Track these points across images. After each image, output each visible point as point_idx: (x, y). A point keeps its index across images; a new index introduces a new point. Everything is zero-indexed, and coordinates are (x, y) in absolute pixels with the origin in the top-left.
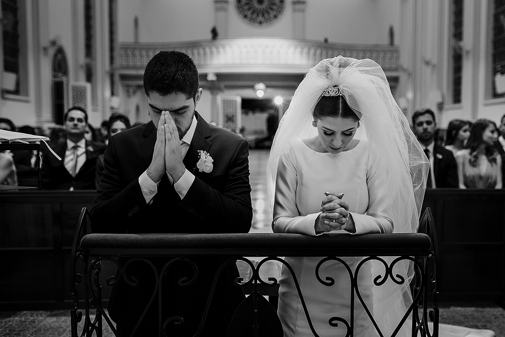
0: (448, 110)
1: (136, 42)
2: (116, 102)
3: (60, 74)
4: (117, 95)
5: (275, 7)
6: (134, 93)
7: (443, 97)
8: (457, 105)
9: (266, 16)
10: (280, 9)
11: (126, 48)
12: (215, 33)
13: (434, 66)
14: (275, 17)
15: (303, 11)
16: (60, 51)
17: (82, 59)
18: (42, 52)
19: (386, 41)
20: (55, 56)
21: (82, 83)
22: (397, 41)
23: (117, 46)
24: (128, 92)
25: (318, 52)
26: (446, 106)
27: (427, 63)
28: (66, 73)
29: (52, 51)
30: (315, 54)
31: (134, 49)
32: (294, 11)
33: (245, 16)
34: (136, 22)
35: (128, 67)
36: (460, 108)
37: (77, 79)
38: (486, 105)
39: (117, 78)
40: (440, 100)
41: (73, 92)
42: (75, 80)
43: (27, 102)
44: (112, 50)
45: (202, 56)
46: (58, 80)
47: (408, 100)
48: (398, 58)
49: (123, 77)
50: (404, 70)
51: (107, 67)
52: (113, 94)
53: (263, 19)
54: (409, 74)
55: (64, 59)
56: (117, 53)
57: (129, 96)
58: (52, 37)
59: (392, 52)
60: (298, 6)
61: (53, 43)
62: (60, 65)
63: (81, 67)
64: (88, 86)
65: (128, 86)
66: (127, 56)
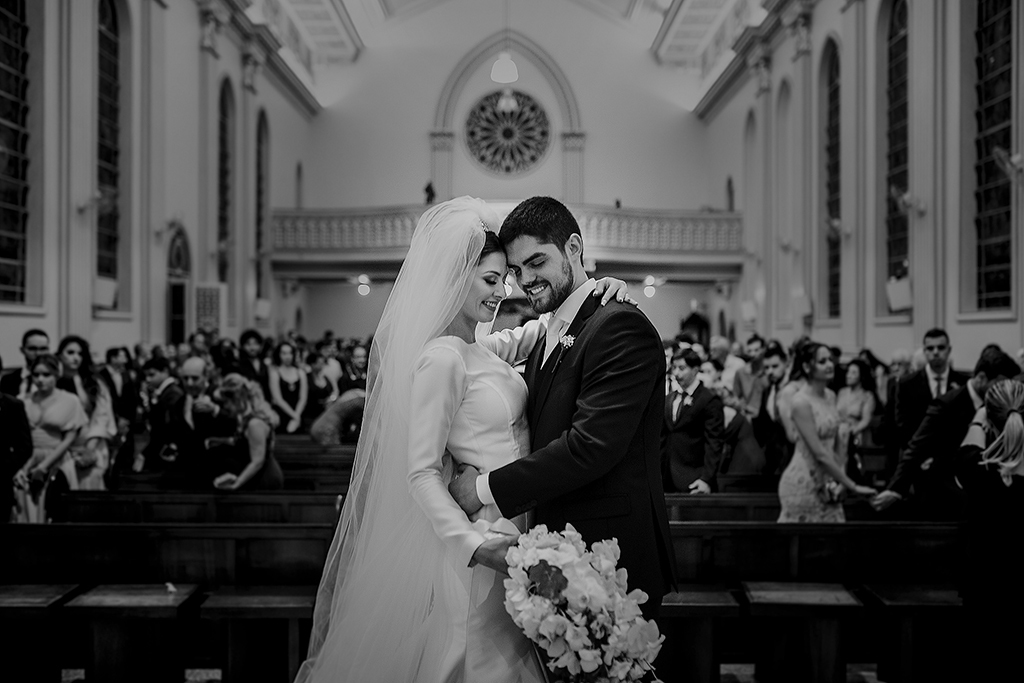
0: (820, 327)
1: (299, 208)
2: (264, 308)
3: (179, 271)
4: (267, 298)
5: (532, 143)
6: (294, 289)
7: (812, 306)
8: (834, 321)
9: (518, 157)
10: (540, 147)
11: (282, 217)
12: (430, 193)
13: (797, 253)
14: (533, 159)
15: (581, 149)
16: (180, 233)
17: (213, 244)
18: (153, 239)
19: (721, 202)
20: (173, 241)
21: (212, 282)
22: (738, 204)
23: (267, 214)
24: (284, 288)
25: (605, 223)
26: (817, 321)
27: (786, 248)
28: (187, 268)
29: (168, 236)
30: (599, 227)
31: (296, 218)
32: (565, 149)
33: (483, 159)
34: (299, 170)
35: (285, 249)
36: (838, 326)
37: (204, 278)
38: (878, 325)
39: (266, 267)
40: (807, 310)
41: (198, 299)
42: (201, 278)
43: (128, 320)
44: (259, 220)
45: (409, 230)
46: (175, 281)
47: (756, 305)
48: (740, 232)
49: (277, 266)
50: (751, 256)
51: (252, 253)
52: (259, 295)
53: (512, 163)
54: (759, 263)
55: (186, 245)
56: (266, 227)
57: (285, 296)
58: (169, 216)
59: (729, 221)
60: (572, 142)
61: (172, 225)
62: (179, 258)
63: (212, 256)
64: (223, 288)
65: (283, 280)
66: (284, 230)
